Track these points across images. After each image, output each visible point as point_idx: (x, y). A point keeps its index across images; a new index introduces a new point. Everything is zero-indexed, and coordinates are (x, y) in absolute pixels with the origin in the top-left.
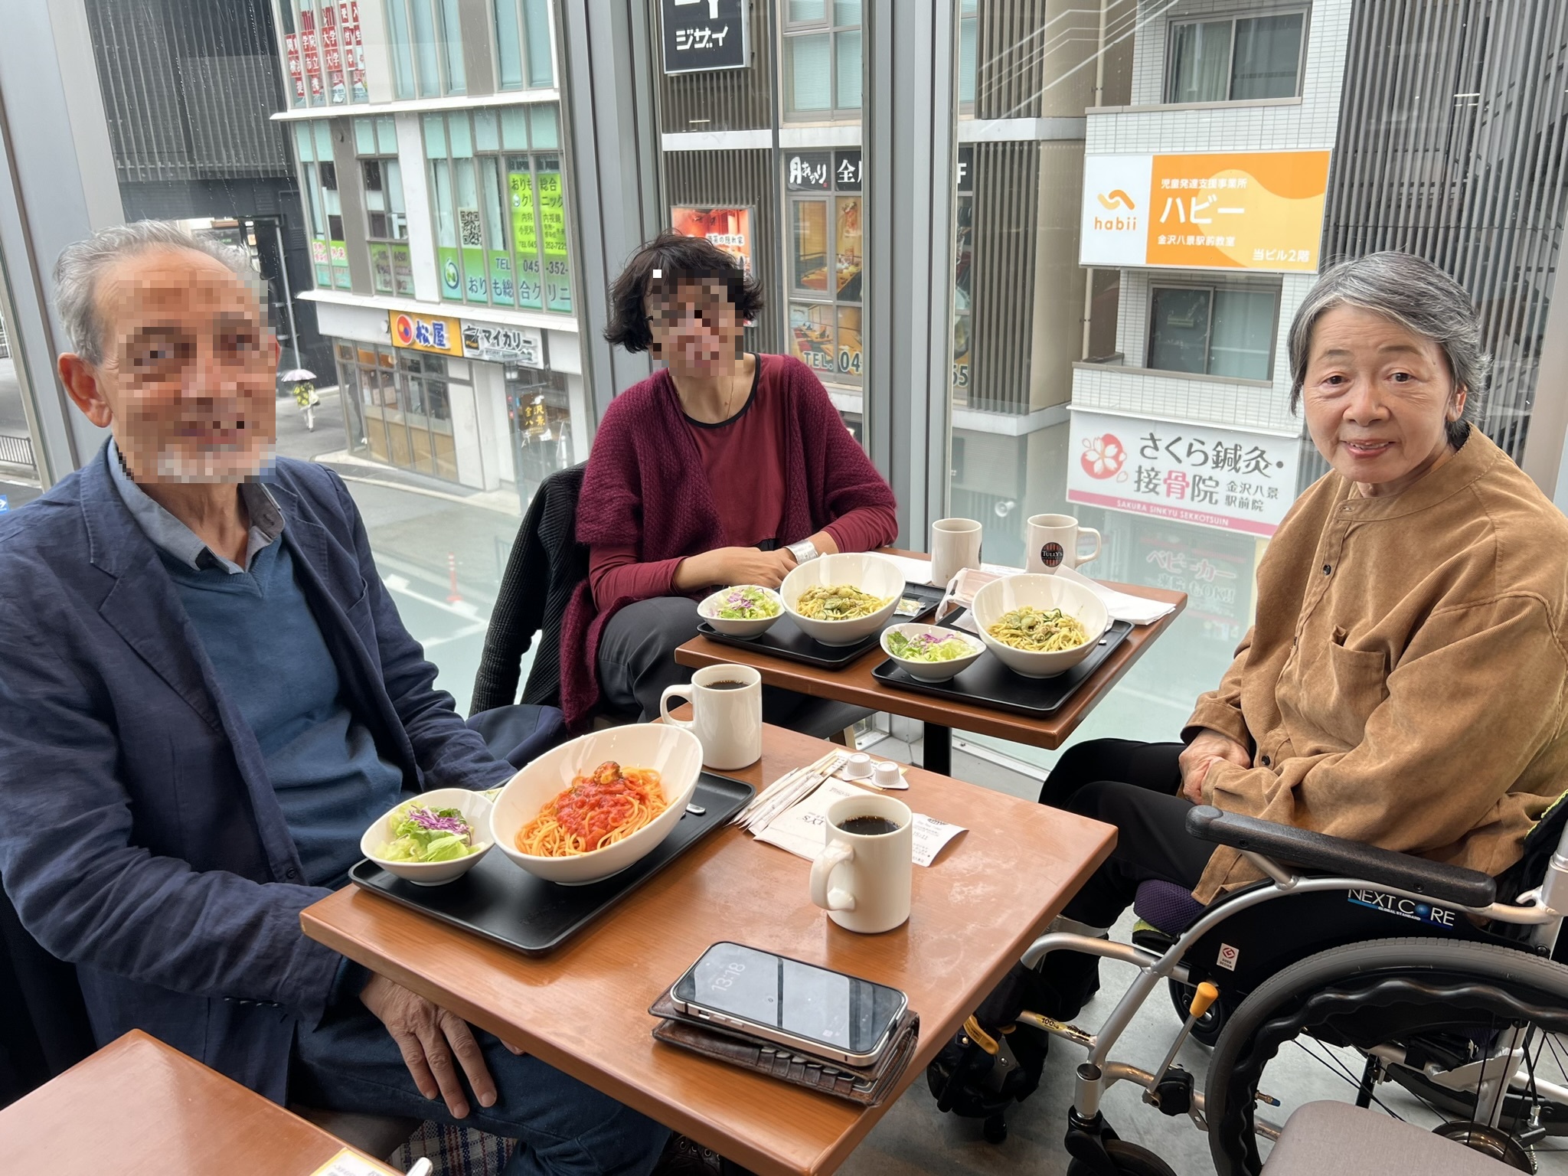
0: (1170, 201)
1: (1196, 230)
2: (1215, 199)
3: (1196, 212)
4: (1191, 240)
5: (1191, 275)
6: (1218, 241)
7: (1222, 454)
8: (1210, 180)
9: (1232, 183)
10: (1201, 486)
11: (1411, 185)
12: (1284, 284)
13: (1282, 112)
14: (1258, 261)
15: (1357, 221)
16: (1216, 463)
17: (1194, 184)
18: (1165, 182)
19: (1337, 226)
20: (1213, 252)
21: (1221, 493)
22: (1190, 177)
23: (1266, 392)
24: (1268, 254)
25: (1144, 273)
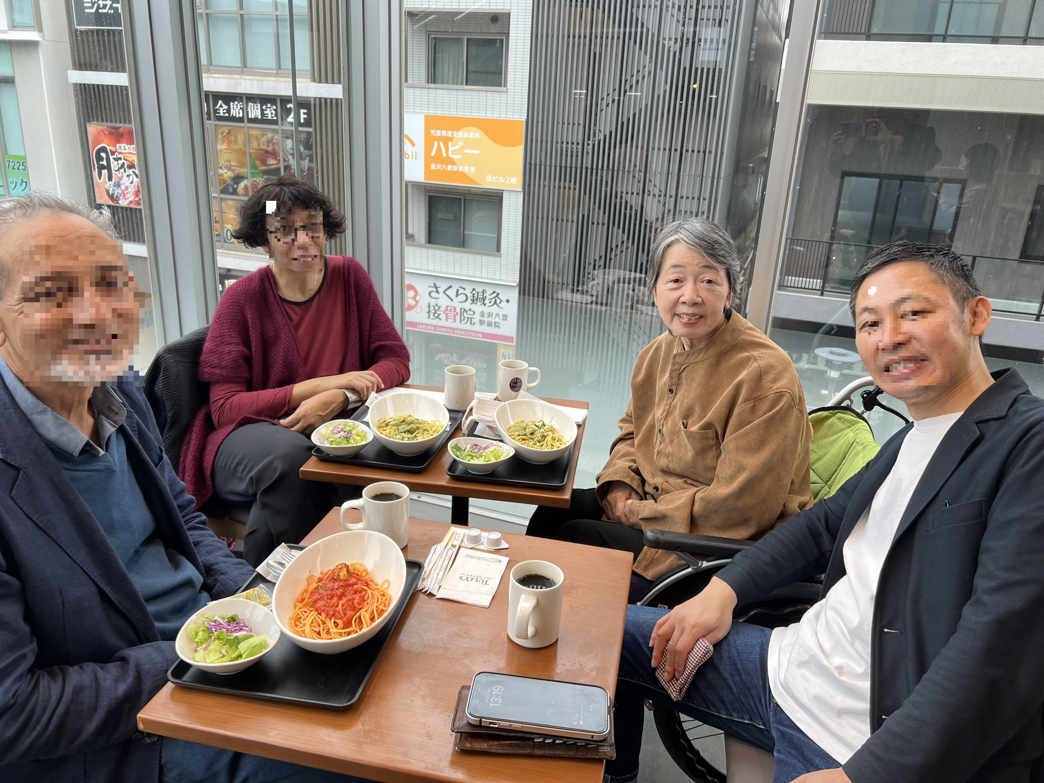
0: (436, 143)
1: (452, 162)
2: (462, 144)
3: (452, 151)
4: (450, 167)
5: (450, 189)
6: (466, 169)
7: (476, 295)
8: (459, 133)
9: (471, 135)
10: (465, 314)
11: (567, 143)
12: (504, 196)
13: (496, 95)
14: (489, 182)
15: (541, 162)
16: (473, 301)
17: (450, 134)
18: (433, 131)
19: (530, 164)
20: (463, 175)
21: (477, 318)
22: (447, 130)
23: (497, 259)
24: (494, 178)
25: (422, 186)
